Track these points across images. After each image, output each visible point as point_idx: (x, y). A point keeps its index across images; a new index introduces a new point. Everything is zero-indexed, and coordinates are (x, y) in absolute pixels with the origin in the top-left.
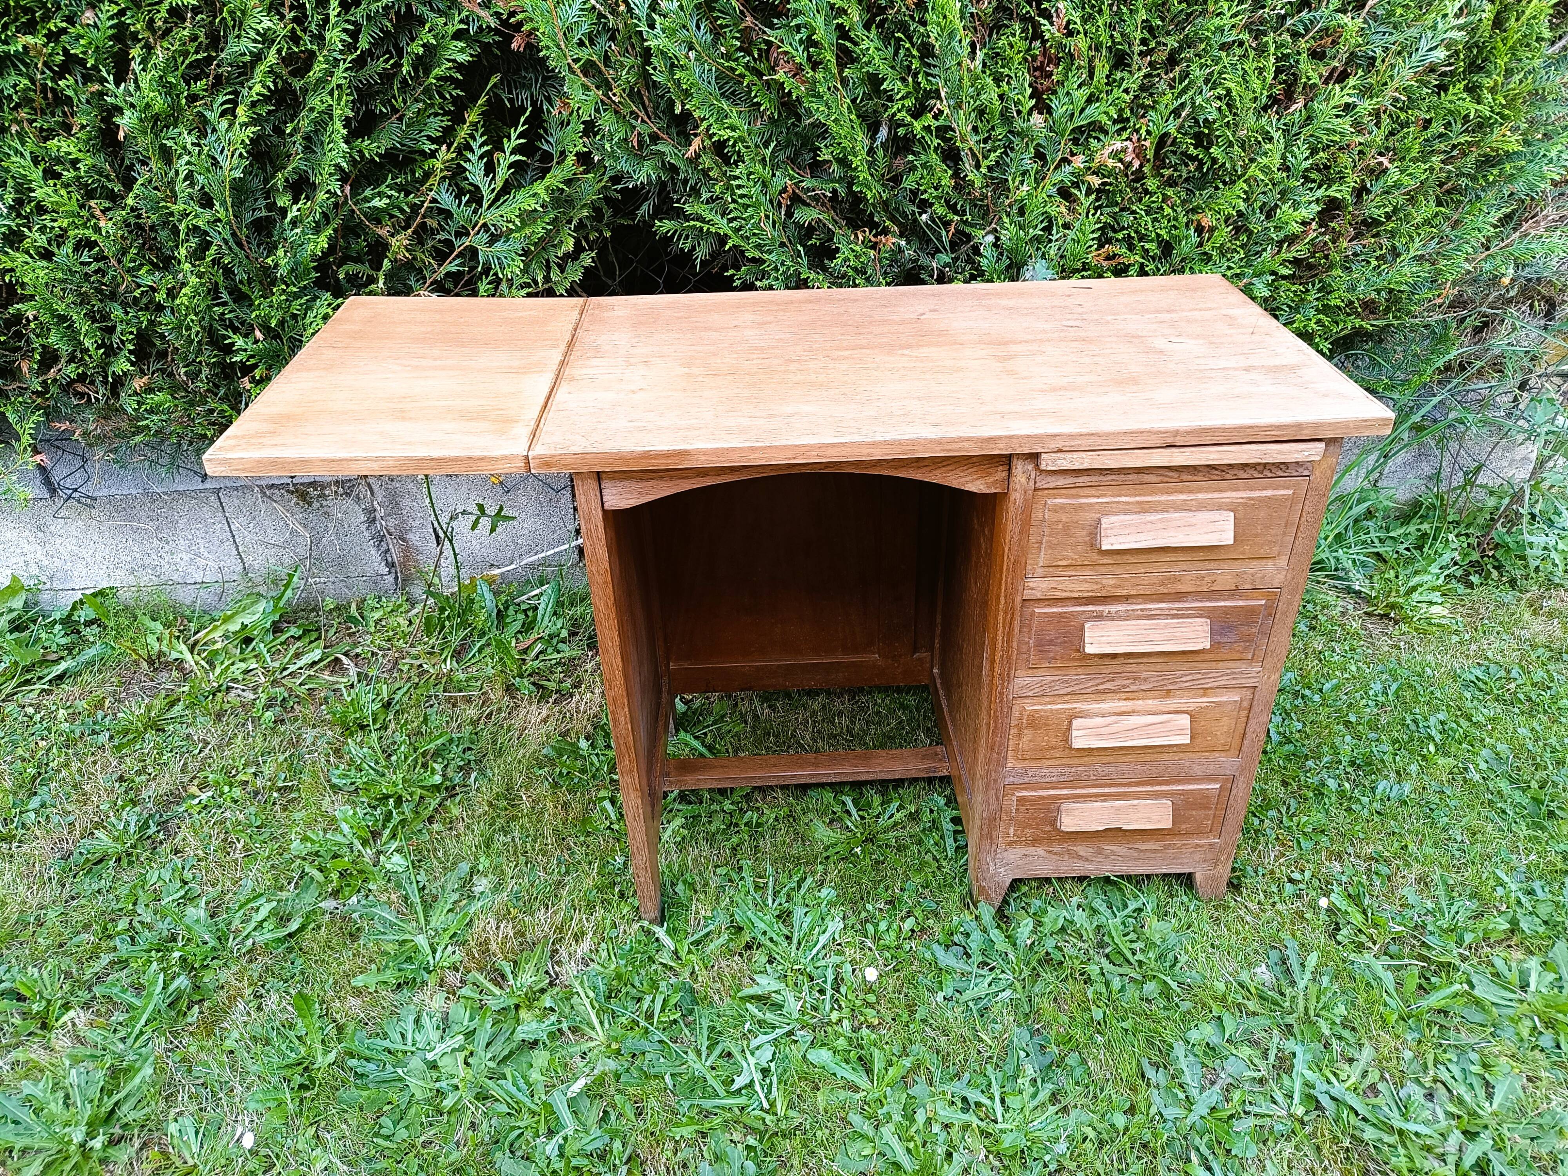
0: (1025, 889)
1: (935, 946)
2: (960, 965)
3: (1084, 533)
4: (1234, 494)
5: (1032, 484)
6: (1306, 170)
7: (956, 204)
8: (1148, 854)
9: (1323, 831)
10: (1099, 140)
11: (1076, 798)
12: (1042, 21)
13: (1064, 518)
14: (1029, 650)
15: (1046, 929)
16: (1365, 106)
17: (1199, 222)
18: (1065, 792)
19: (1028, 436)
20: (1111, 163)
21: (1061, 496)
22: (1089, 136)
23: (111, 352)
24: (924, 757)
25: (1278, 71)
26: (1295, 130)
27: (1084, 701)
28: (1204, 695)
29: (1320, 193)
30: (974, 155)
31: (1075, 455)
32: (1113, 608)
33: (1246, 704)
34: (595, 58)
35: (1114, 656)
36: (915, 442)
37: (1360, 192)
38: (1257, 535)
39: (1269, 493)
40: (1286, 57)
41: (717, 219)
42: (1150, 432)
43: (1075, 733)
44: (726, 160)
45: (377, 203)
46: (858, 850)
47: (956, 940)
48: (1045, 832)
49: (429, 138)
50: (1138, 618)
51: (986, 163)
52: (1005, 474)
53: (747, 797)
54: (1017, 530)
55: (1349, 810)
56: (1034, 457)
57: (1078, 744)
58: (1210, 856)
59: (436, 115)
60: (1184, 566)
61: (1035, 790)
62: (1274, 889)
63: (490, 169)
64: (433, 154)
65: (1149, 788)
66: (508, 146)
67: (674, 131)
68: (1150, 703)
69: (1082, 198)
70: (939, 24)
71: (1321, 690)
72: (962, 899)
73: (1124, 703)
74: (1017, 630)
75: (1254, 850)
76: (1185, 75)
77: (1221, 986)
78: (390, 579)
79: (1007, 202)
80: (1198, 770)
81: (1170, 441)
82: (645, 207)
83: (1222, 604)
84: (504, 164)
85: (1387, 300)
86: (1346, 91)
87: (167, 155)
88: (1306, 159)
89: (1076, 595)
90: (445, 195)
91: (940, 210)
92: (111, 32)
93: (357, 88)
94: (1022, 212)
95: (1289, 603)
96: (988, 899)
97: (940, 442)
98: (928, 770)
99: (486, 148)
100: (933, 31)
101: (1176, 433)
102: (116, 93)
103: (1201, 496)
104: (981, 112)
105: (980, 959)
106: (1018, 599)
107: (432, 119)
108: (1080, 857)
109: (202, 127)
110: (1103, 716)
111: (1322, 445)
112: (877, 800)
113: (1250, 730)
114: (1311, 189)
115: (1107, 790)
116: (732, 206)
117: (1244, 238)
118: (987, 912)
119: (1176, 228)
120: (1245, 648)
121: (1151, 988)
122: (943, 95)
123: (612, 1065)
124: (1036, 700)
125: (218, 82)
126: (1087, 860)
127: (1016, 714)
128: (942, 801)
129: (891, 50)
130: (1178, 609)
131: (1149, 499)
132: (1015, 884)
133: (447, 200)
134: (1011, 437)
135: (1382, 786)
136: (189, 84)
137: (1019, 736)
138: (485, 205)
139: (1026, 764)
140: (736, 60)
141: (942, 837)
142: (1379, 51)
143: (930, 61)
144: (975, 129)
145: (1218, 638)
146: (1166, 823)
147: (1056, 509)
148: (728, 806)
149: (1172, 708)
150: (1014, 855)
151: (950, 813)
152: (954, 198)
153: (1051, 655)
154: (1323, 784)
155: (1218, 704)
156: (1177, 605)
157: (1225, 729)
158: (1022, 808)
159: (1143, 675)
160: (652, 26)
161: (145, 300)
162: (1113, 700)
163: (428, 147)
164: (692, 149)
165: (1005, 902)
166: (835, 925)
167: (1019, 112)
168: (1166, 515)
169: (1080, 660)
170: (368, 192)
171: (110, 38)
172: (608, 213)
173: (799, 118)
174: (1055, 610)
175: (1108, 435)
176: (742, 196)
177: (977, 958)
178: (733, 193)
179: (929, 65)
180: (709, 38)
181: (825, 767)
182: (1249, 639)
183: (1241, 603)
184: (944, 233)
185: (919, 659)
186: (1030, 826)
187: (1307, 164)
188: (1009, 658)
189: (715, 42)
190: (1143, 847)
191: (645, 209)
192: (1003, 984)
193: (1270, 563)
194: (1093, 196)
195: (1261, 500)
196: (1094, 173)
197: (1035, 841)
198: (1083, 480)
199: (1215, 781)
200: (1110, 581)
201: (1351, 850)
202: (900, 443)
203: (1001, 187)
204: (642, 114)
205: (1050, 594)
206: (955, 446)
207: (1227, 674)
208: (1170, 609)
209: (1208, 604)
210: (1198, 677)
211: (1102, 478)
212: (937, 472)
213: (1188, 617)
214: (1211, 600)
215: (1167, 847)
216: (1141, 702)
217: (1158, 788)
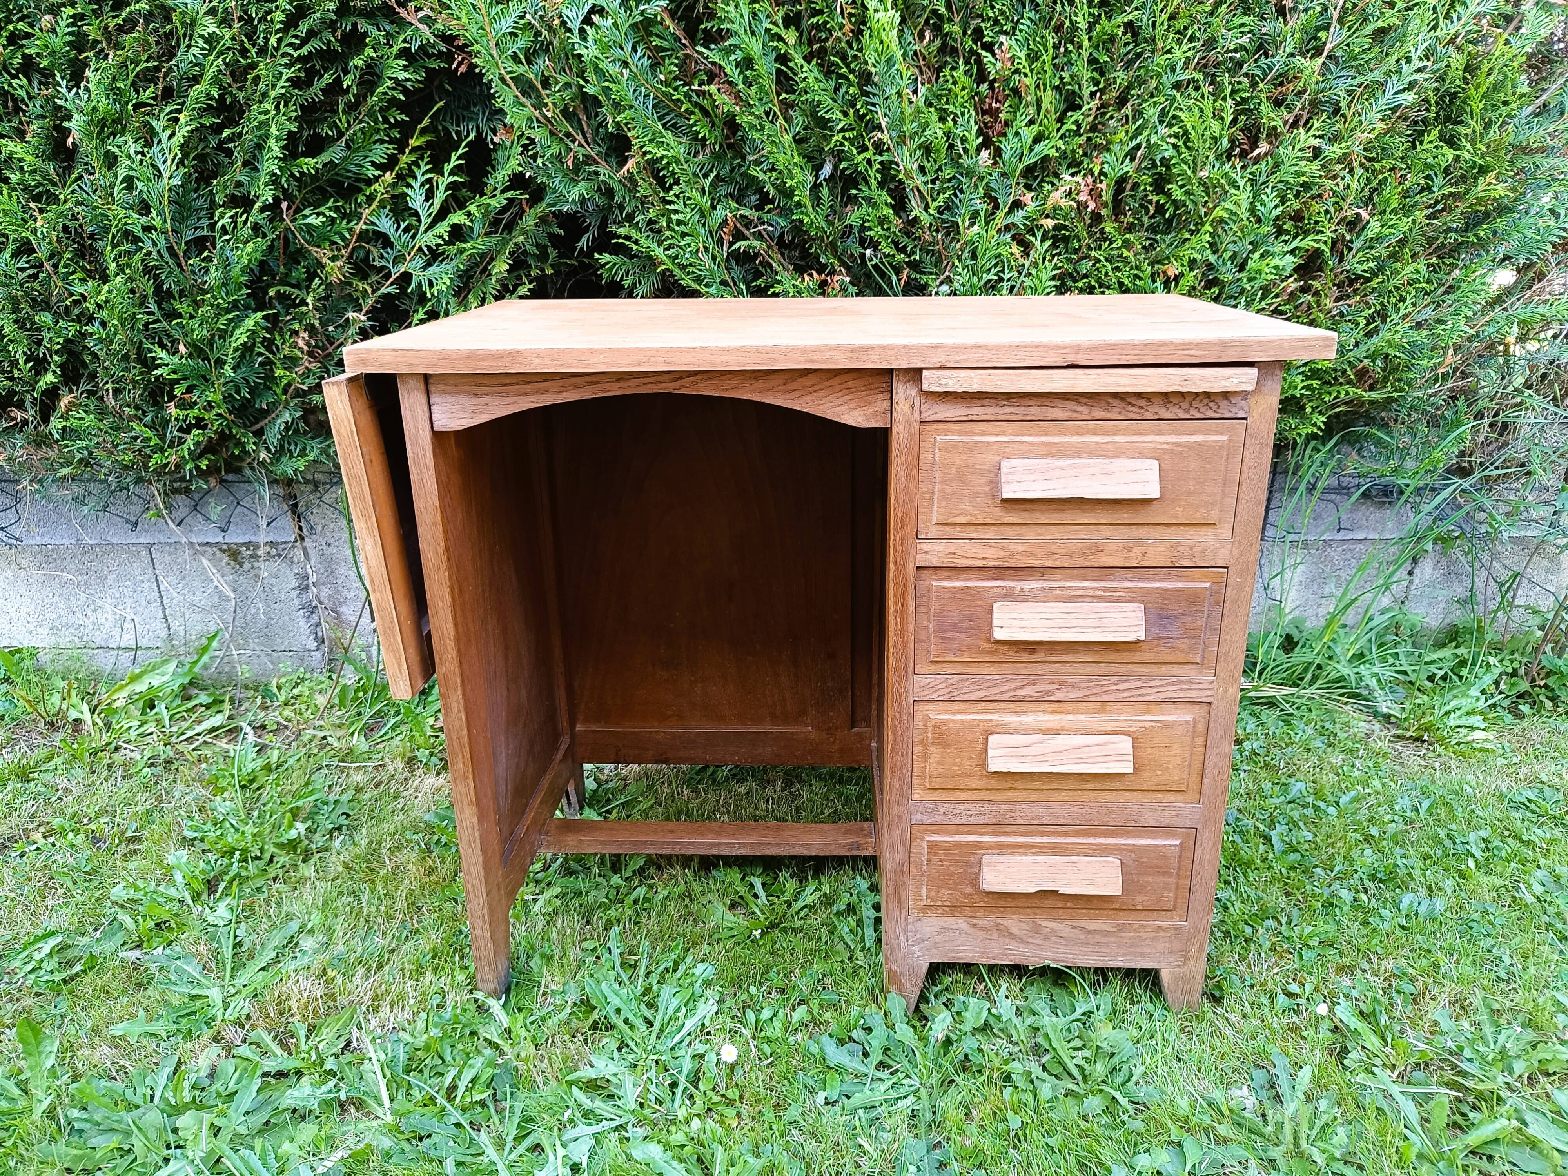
0: (947, 980)
1: (825, 1038)
2: (854, 1064)
3: (983, 481)
4: (1158, 438)
5: (916, 413)
6: (1277, 218)
7: (905, 247)
8: (1098, 938)
9: (1331, 945)
10: (1053, 184)
11: (1001, 848)
12: (984, 53)
13: (958, 460)
14: (928, 638)
15: (967, 1027)
16: (1335, 151)
17: (1164, 272)
18: (986, 839)
19: (905, 347)
20: (1064, 203)
21: (952, 432)
22: (1042, 181)
23: (40, 366)
24: (846, 832)
25: (1237, 114)
26: (1263, 179)
27: (1002, 711)
28: (1148, 712)
29: (1294, 244)
30: (922, 197)
31: (963, 373)
32: (1027, 585)
33: (1201, 727)
34: (532, 76)
35: (1032, 649)
36: (774, 350)
37: (1339, 246)
38: (1189, 493)
39: (1199, 438)
40: (1244, 101)
41: (654, 246)
42: (1047, 347)
43: (990, 753)
44: (661, 182)
45: (313, 220)
46: (757, 933)
47: (854, 1035)
48: (966, 896)
49: (373, 164)
50: (1057, 599)
51: (936, 204)
52: (887, 403)
53: (641, 871)
54: (902, 474)
55: (1366, 923)
56: (915, 374)
57: (994, 766)
58: (1177, 945)
59: (382, 142)
60: (1107, 531)
61: (950, 834)
62: (1264, 1000)
63: (429, 195)
64: (377, 179)
65: (1091, 840)
66: (447, 168)
67: (613, 160)
68: (1082, 719)
69: (1037, 243)
70: (876, 51)
71: (1337, 803)
72: (871, 991)
73: (1050, 717)
74: (911, 608)
75: (1242, 959)
76: (1138, 113)
77: (1183, 1104)
78: (317, 655)
79: (958, 246)
80: (1150, 818)
81: (1070, 360)
82: (584, 239)
83: (1158, 585)
84: (442, 187)
85: (1384, 370)
86: (1311, 133)
87: (111, 161)
88: (1276, 207)
89: (980, 564)
90: (384, 220)
91: (887, 249)
92: (68, 38)
93: (302, 106)
94: (974, 256)
95: (1240, 589)
96: (900, 990)
97: (803, 351)
98: (850, 847)
99: (429, 176)
100: (871, 57)
101: (1077, 349)
102: (67, 97)
103: (1118, 439)
104: (927, 149)
105: (881, 1058)
106: (911, 567)
107: (377, 146)
108: (1012, 936)
109: (149, 137)
110: (1026, 732)
111: (1253, 372)
112: (791, 885)
113: (1209, 764)
114: (1286, 242)
115: (1038, 840)
116: (668, 233)
117: (1216, 290)
118: (897, 1005)
119: (1141, 279)
120: (1192, 647)
121: (1095, 1104)
122: (883, 125)
123: (387, 1143)
124: (943, 706)
125: (168, 94)
126: (1022, 941)
127: (919, 724)
128: (864, 885)
129: (832, 83)
130: (1105, 590)
131: (1056, 439)
132: (936, 970)
133: (386, 225)
134: (884, 347)
135: (1407, 900)
136: (138, 92)
137: (925, 756)
138: (422, 229)
139: (936, 796)
140: (676, 89)
141: (860, 923)
142: (1342, 94)
143: (869, 89)
144: (922, 169)
145: (1156, 632)
146: (1114, 888)
147: (947, 448)
148: (616, 880)
149: (1109, 726)
150: (930, 925)
151: (871, 898)
152: (904, 241)
153: (956, 644)
154: (1334, 895)
155: (1166, 725)
156: (1103, 584)
157: (1178, 760)
158: (935, 859)
159: (1070, 679)
160: (584, 38)
161: (77, 311)
162: (1035, 712)
163: (372, 172)
164: (625, 168)
165: (923, 998)
166: (706, 1008)
167: (966, 151)
168: (1077, 461)
169: (991, 653)
170: (306, 212)
171: (69, 43)
172: (553, 253)
173: (744, 158)
174: (956, 584)
175: (998, 348)
176: (679, 223)
177: (876, 1057)
178: (669, 221)
179: (867, 94)
180: (646, 62)
181: (729, 836)
182: (1194, 635)
183: (1180, 585)
184: (894, 278)
185: (858, 734)
186: (945, 885)
187: (1277, 212)
188: (905, 645)
189: (654, 66)
190: (1092, 926)
191: (584, 242)
192: (904, 1091)
193: (1210, 532)
194: (1048, 243)
195: (1190, 446)
196: (1047, 216)
197: (954, 908)
198: (977, 411)
199: (1173, 836)
200: (1019, 547)
201: (1366, 966)
202: (757, 350)
203: (952, 230)
204: (580, 138)
205: (948, 561)
206: (820, 356)
207: (1173, 683)
208: (1095, 589)
209: (1140, 585)
210: (1139, 684)
211: (998, 410)
212: (808, 399)
213: (1118, 600)
214: (1141, 579)
215: (1121, 929)
216: (1070, 717)
217: (1102, 840)
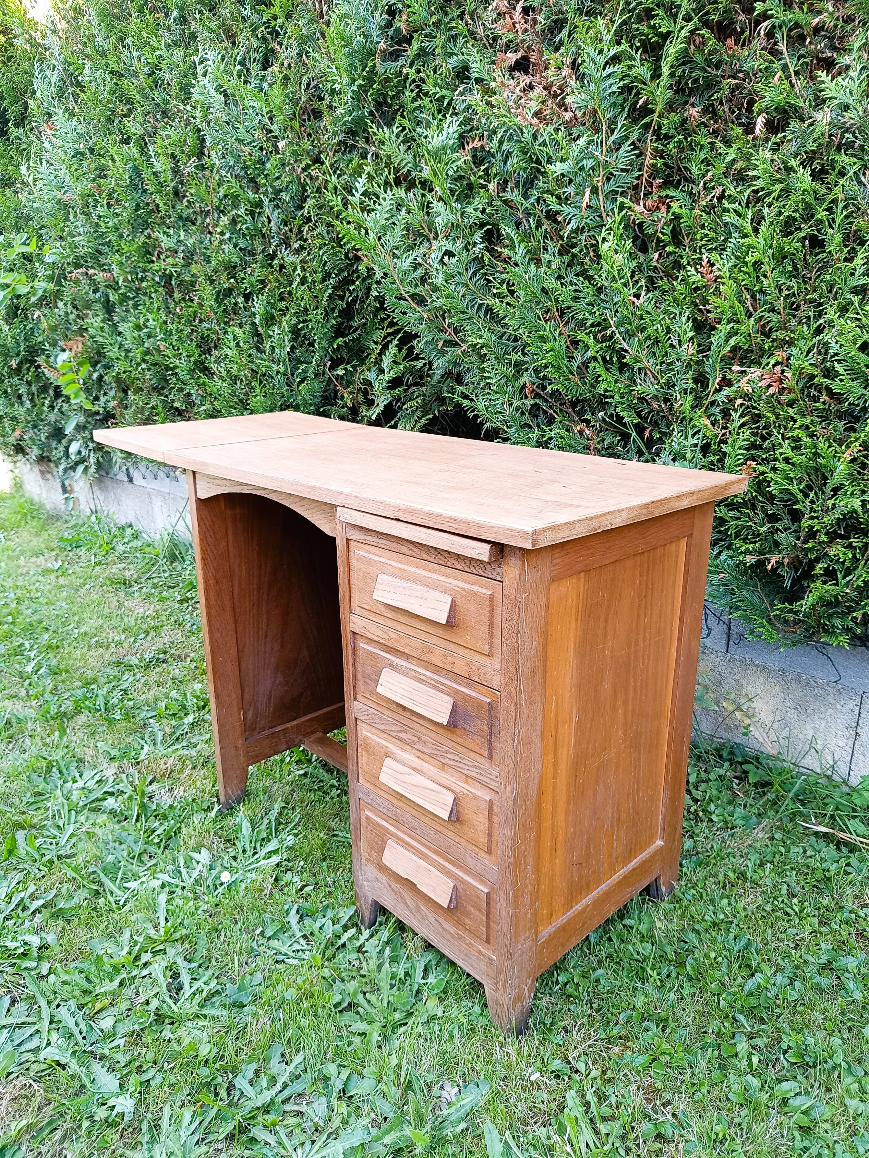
4: (453, 582)
5: (345, 533)
11: (397, 839)
13: (363, 567)
14: (360, 679)
18: (392, 829)
21: (361, 549)
27: (393, 743)
28: (463, 781)
31: (354, 512)
32: (399, 661)
35: (404, 708)
36: (286, 482)
38: (472, 628)
39: (475, 588)
42: (386, 504)
43: (384, 769)
50: (414, 678)
56: (335, 508)
57: (382, 778)
58: (491, 973)
60: (435, 640)
61: (375, 815)
65: (441, 861)
68: (431, 769)
73: (416, 760)
74: (350, 656)
80: (471, 862)
81: (396, 515)
83: (461, 689)
89: (377, 639)
90: (372, 373)
95: (508, 712)
100: (602, 274)
103: (435, 576)
104: (653, 340)
106: (351, 631)
108: (408, 906)
110: (402, 764)
111: (487, 547)
113: (499, 839)
115: (416, 844)
120: (483, 744)
122: (612, 323)
124: (368, 727)
126: (412, 912)
127: (359, 735)
130: (436, 681)
131: (406, 567)
132: (377, 907)
133: (372, 376)
137: (362, 756)
143: (603, 297)
145: (463, 724)
146: (444, 902)
147: (358, 559)
149: (446, 782)
150: (371, 872)
156: (435, 677)
157: (482, 827)
158: (369, 827)
159: (424, 738)
162: (410, 753)
166: (274, 860)
167: (679, 342)
168: (414, 586)
174: (369, 648)
182: (483, 735)
183: (474, 694)
186: (374, 848)
190: (446, 926)
193: (487, 661)
195: (470, 593)
199: (482, 882)
204: (450, 329)
205: (364, 632)
207: (476, 767)
208: (431, 679)
209: (454, 685)
210: (457, 758)
211: (378, 540)
212: (309, 512)
213: (442, 691)
214: (456, 682)
215: (460, 938)
216: (426, 765)
217: (446, 864)
